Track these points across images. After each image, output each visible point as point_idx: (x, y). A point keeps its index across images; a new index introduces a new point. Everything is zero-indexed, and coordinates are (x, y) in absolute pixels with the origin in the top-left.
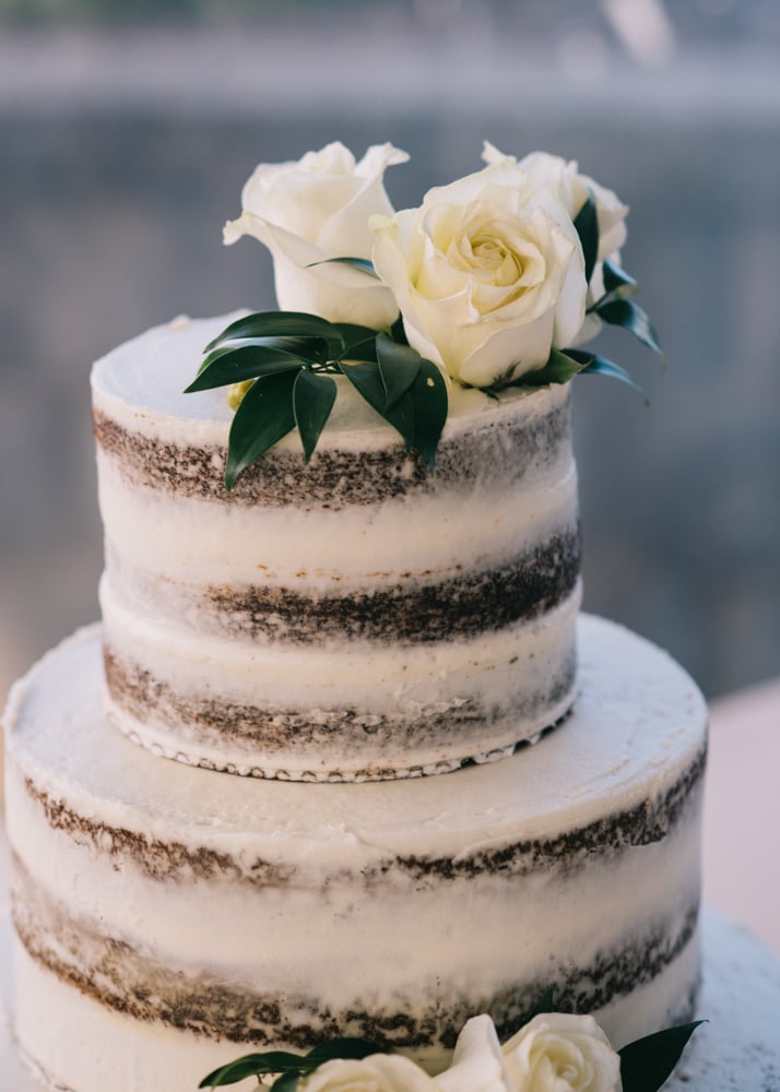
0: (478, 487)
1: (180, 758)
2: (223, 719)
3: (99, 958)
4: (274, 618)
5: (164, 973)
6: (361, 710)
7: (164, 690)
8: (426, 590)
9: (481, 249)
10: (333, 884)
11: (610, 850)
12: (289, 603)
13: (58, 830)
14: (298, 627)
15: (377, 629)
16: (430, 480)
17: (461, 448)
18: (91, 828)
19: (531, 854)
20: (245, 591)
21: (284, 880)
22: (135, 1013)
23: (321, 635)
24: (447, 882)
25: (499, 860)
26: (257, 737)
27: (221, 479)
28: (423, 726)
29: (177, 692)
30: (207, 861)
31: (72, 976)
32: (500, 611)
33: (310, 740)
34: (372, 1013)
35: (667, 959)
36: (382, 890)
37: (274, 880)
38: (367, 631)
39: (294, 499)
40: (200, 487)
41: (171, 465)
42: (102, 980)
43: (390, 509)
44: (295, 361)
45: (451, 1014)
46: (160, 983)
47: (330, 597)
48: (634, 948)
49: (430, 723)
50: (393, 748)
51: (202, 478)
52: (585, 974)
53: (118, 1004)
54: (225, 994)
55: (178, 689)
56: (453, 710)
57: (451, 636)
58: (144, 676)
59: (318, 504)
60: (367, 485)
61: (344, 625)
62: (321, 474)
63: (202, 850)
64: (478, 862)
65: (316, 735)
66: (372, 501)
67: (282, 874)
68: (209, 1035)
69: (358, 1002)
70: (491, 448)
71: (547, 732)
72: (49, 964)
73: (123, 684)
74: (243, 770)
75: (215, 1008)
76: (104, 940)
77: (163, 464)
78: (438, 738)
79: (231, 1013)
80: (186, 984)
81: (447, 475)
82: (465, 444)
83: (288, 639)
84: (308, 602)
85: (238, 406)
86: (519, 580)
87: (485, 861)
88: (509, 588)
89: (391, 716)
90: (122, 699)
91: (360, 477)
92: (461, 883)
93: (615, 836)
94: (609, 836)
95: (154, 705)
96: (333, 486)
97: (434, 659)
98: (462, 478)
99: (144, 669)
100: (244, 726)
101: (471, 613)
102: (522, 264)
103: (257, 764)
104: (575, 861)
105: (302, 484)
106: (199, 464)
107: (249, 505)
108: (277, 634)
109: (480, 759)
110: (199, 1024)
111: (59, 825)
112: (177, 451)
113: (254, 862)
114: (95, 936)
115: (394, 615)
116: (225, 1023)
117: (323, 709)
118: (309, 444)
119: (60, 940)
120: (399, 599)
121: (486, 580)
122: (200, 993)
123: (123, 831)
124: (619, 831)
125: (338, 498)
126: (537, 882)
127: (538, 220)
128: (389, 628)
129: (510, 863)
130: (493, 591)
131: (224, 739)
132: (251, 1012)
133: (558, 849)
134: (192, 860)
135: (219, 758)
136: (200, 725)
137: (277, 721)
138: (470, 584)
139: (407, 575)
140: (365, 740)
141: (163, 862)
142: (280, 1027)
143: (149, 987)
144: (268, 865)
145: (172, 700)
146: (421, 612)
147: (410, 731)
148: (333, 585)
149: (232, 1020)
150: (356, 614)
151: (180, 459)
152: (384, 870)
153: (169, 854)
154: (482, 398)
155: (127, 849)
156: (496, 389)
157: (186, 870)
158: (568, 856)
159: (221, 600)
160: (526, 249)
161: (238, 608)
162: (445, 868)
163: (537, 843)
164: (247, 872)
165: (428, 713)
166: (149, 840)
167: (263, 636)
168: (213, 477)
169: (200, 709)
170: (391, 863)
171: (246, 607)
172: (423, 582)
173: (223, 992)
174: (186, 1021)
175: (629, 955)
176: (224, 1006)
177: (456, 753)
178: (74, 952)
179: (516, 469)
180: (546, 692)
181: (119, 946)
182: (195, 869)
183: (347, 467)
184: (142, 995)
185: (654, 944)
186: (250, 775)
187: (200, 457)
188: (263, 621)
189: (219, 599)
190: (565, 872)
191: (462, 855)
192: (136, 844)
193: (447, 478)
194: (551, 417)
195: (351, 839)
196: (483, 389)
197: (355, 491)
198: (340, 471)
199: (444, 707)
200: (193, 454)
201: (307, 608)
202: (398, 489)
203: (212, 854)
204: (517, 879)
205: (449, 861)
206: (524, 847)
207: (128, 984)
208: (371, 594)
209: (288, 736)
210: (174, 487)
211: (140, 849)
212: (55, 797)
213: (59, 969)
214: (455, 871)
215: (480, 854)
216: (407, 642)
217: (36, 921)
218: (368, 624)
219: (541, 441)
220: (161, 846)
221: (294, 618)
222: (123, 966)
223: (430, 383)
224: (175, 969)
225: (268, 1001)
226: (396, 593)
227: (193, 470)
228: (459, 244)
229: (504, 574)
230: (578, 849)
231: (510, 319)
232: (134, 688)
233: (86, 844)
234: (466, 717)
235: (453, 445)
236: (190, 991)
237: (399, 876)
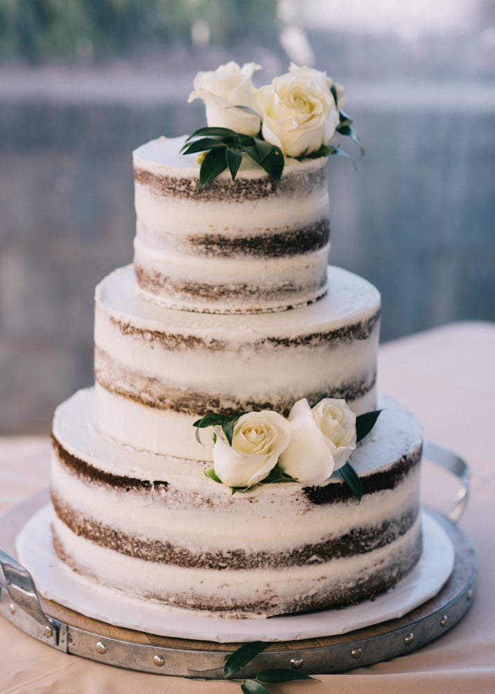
0: (295, 195)
1: (174, 307)
2: (193, 289)
3: (143, 386)
4: (215, 247)
5: (172, 389)
6: (249, 284)
7: (168, 280)
8: (275, 236)
9: (297, 100)
10: (242, 348)
11: (348, 339)
12: (222, 241)
13: (126, 336)
14: (225, 251)
15: (256, 251)
16: (278, 191)
17: (289, 179)
18: (142, 332)
19: (319, 339)
20: (204, 236)
21: (223, 347)
22: (159, 407)
23: (234, 253)
24: (287, 348)
25: (307, 340)
26: (207, 296)
27: (195, 191)
28: (273, 292)
29: (173, 280)
30: (192, 341)
31: (131, 396)
32: (303, 246)
33: (229, 297)
34: (257, 402)
35: (367, 390)
36: (261, 351)
37: (219, 347)
38: (252, 252)
39: (224, 198)
40: (186, 195)
41: (174, 186)
42: (145, 396)
43: (262, 203)
44: (223, 145)
45: (287, 403)
46: (170, 393)
47: (238, 238)
48: (355, 382)
49: (275, 290)
50: (261, 300)
51: (187, 191)
52: (338, 390)
53: (152, 405)
54: (198, 396)
55: (174, 279)
56: (284, 285)
57: (285, 255)
58: (158, 275)
59: (234, 200)
60: (253, 192)
61: (243, 249)
62: (236, 188)
63: (190, 337)
64: (299, 341)
65: (231, 295)
66: (255, 199)
67: (223, 345)
68: (190, 414)
69: (251, 397)
70: (300, 180)
71: (319, 299)
72: (120, 393)
73: (147, 280)
74: (201, 310)
75: (193, 402)
76: (146, 378)
77: (170, 186)
78: (279, 297)
79: (200, 404)
80: (181, 393)
81: (284, 189)
82: (291, 178)
83: (220, 256)
84: (229, 240)
85: (202, 163)
86: (310, 234)
87: (302, 340)
88: (306, 237)
89: (261, 287)
90: (147, 287)
91: (251, 189)
92: (292, 348)
93: (349, 334)
94: (347, 334)
95: (163, 286)
96: (240, 193)
97: (278, 264)
98: (289, 191)
99: (158, 272)
100: (202, 292)
101: (291, 246)
102: (312, 107)
103: (207, 307)
104: (335, 343)
105: (228, 192)
106: (186, 185)
107: (206, 201)
108: (216, 254)
109: (294, 307)
110: (186, 409)
111: (127, 333)
112: (176, 180)
113: (211, 340)
114: (142, 378)
115: (262, 246)
116: (198, 408)
117: (234, 284)
118: (234, 174)
119: (125, 382)
120: (265, 239)
121: (298, 233)
122: (187, 396)
123: (156, 332)
124: (351, 333)
125: (242, 197)
126: (321, 350)
127: (318, 89)
128: (261, 251)
129: (310, 341)
130: (300, 238)
131: (193, 298)
132: (208, 403)
133: (329, 337)
134: (185, 341)
135: (191, 306)
136: (183, 293)
137: (216, 290)
138: (292, 234)
139: (268, 230)
140: (250, 297)
141: (173, 343)
142: (219, 409)
143: (166, 396)
144: (217, 341)
145: (171, 284)
146: (273, 245)
147: (268, 294)
148: (240, 233)
149: (199, 407)
150: (248, 245)
151: (178, 183)
152: (263, 343)
153: (176, 339)
154: (296, 162)
155: (158, 339)
156: (302, 157)
157: (183, 345)
158: (332, 340)
159: (193, 241)
160: (314, 100)
161: (201, 243)
162: (286, 342)
163: (321, 334)
164: (208, 345)
165: (275, 286)
166: (167, 334)
167: (210, 255)
168: (191, 190)
169: (183, 286)
170: (265, 340)
171: (204, 243)
172: (274, 233)
173: (197, 395)
174: (181, 408)
175: (354, 385)
176: (197, 401)
177: (285, 304)
178: (132, 385)
179: (309, 190)
180: (318, 282)
181: (152, 380)
182: (187, 345)
183: (246, 185)
184: (162, 400)
185: (363, 382)
186: (204, 312)
187: (187, 182)
188: (211, 249)
189: (193, 240)
190: (331, 346)
191: (293, 337)
192: (162, 336)
193: (284, 191)
194: (322, 169)
195: (250, 330)
196: (296, 158)
197: (249, 195)
198: (243, 187)
199: (281, 284)
200: (184, 181)
201: (229, 243)
202: (265, 194)
203: (194, 338)
204: (313, 348)
205: (288, 340)
206: (316, 335)
207: (156, 395)
208: (254, 237)
209: (220, 295)
210: (175, 194)
211: (163, 338)
212: (125, 321)
213: (124, 394)
214: (290, 344)
215: (299, 337)
216: (267, 257)
217: (113, 376)
218: (252, 249)
219: (318, 179)
220: (173, 336)
221: (223, 247)
222: (154, 389)
223: (277, 153)
224: (177, 387)
225: (215, 398)
226: (264, 237)
227: (183, 188)
228: (288, 98)
229: (305, 231)
230: (336, 338)
231: (310, 127)
232: (153, 281)
233: (139, 339)
234: (288, 289)
235: (286, 178)
236: (183, 396)
237: (268, 345)
